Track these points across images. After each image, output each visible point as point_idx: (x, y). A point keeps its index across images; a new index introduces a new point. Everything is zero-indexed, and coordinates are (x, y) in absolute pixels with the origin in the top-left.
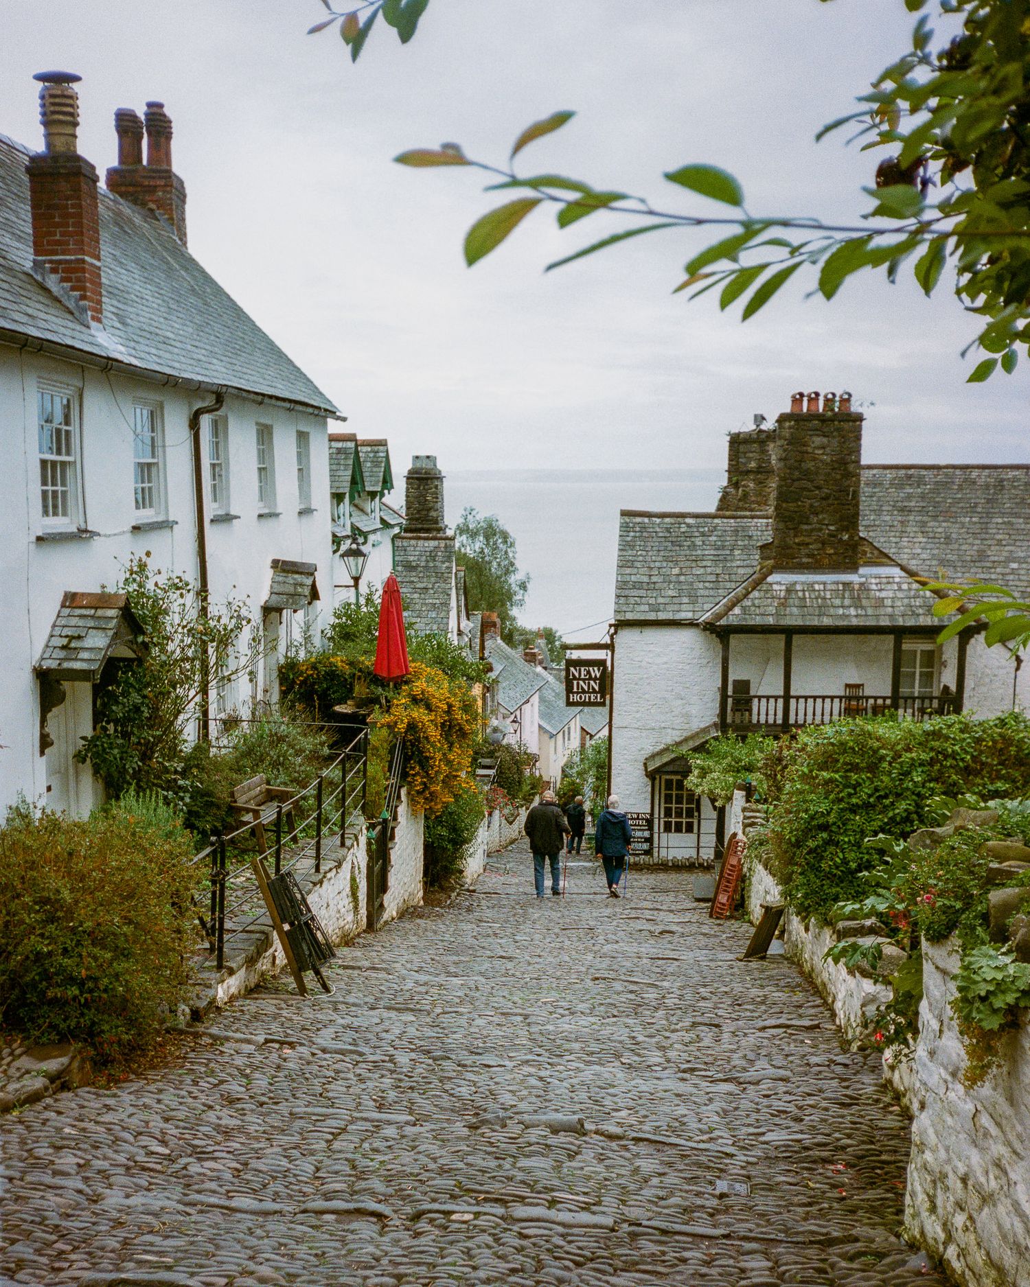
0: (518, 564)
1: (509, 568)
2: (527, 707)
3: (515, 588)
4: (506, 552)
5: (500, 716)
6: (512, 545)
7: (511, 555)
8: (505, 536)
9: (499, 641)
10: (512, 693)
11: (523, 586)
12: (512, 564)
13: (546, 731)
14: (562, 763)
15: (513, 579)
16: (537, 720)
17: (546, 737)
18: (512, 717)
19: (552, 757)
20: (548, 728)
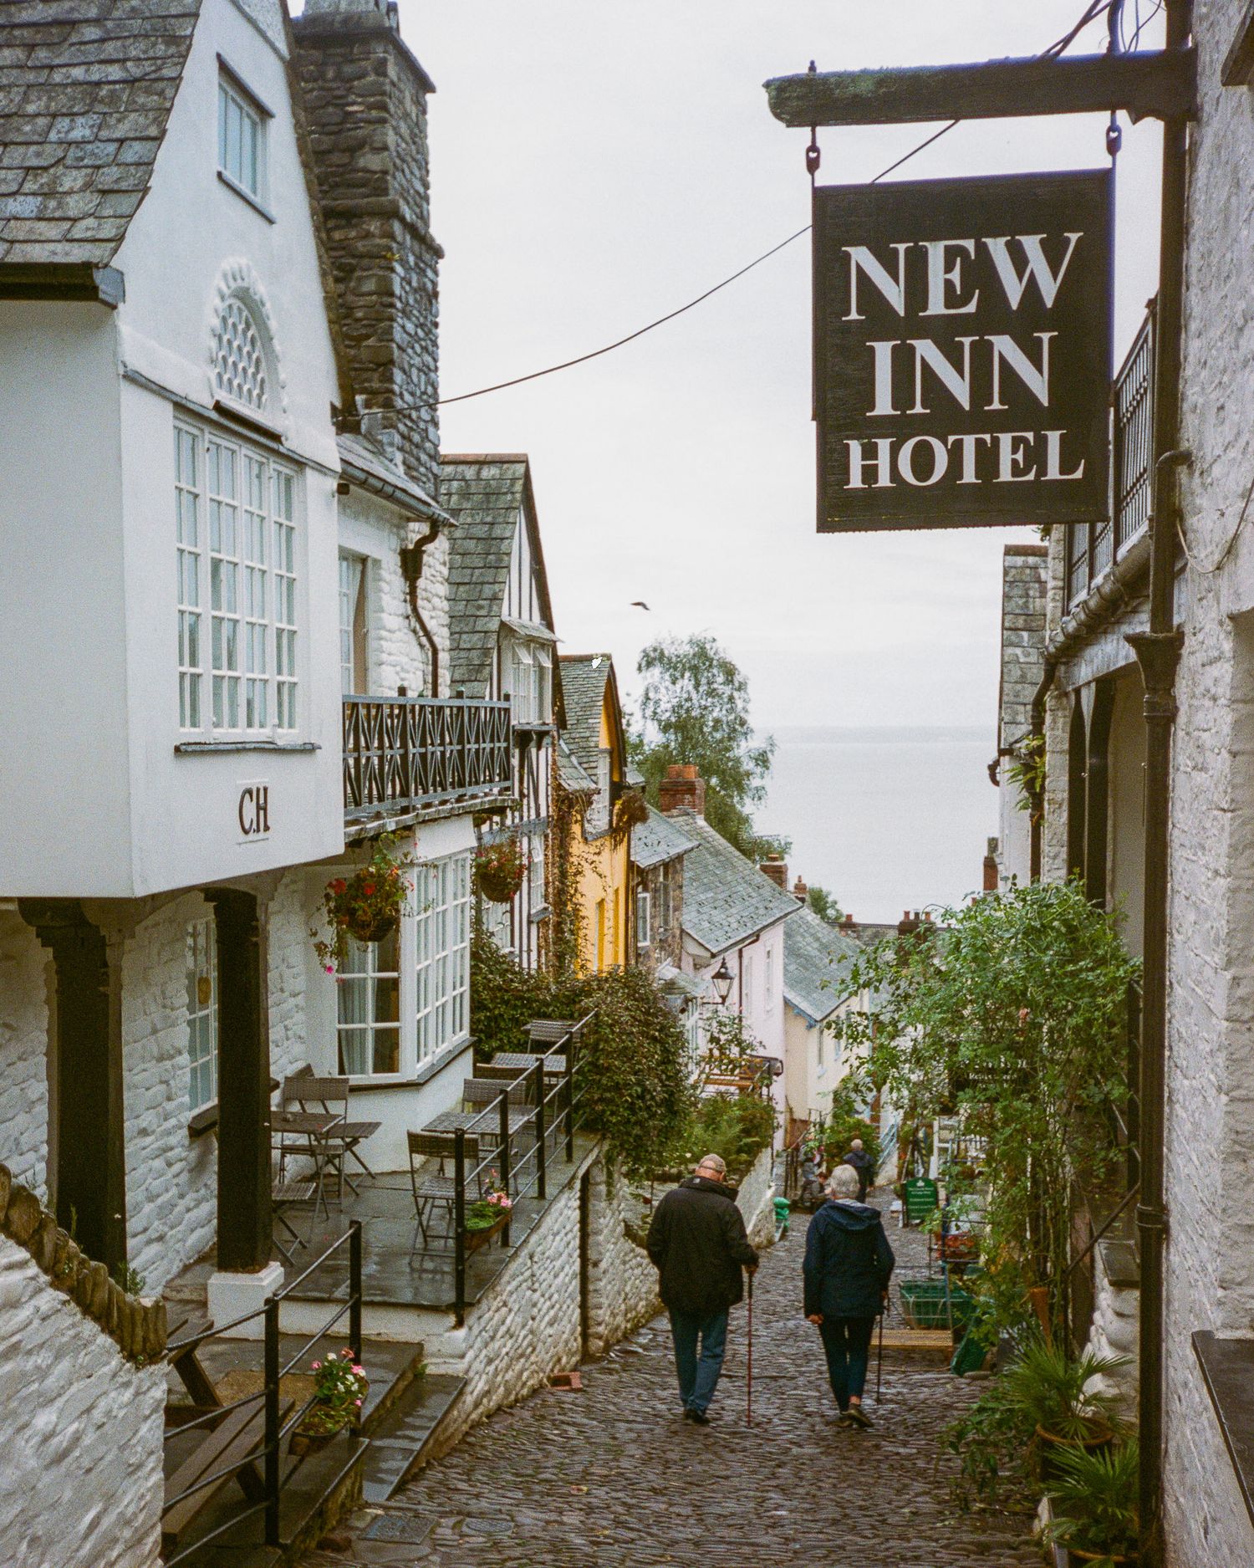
0: (752, 721)
1: (737, 730)
2: (754, 953)
3: (748, 765)
4: (731, 699)
5: (687, 963)
6: (741, 687)
7: (740, 704)
8: (729, 672)
9: (701, 821)
10: (718, 916)
11: (762, 760)
12: (743, 723)
13: (801, 1013)
14: (834, 1084)
15: (743, 749)
16: (780, 989)
17: (800, 1026)
18: (715, 966)
19: (813, 1069)
20: (804, 1005)
